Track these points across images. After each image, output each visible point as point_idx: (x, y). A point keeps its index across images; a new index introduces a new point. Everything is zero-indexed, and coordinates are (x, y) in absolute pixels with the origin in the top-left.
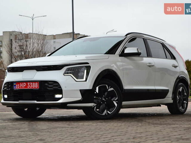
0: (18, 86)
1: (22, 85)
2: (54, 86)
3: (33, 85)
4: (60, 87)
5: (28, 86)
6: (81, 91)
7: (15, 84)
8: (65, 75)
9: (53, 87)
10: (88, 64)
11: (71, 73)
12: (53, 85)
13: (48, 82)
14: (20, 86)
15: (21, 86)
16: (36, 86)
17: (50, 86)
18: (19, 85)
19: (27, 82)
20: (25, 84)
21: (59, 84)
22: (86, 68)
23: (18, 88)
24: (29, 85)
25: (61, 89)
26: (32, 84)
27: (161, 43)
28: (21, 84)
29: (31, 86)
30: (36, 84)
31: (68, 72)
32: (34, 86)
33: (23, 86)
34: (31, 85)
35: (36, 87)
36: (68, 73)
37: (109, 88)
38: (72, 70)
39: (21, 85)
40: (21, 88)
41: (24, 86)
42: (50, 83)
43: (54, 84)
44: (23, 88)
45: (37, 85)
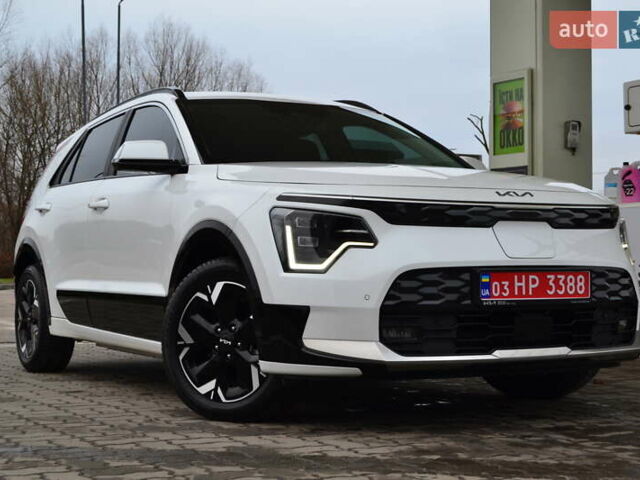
0: (502, 286)
1: (523, 284)
3: (570, 284)
9: (620, 290)
12: (619, 284)
14: (511, 286)
15: (520, 288)
16: (581, 288)
17: (612, 288)
18: (507, 283)
19: (542, 271)
20: (534, 281)
23: (501, 296)
24: (551, 283)
26: (565, 282)
28: (520, 281)
29: (560, 288)
30: (581, 280)
32: (571, 288)
33: (527, 287)
34: (561, 283)
35: (581, 292)
39: (517, 284)
40: (520, 295)
41: (531, 286)
42: (611, 275)
44: (527, 295)
45: (582, 284)
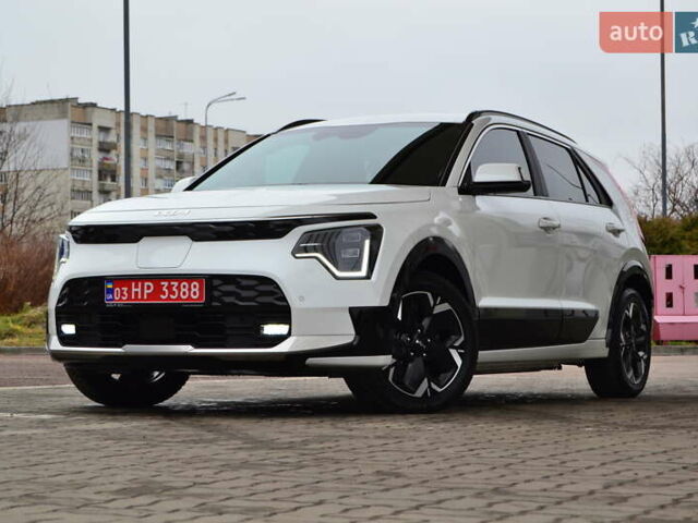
0: (122, 291)
1: (139, 290)
2: (263, 294)
3: (183, 290)
4: (284, 299)
5: (164, 294)
6: (352, 310)
7: (110, 286)
8: (297, 255)
9: (257, 297)
10: (375, 217)
11: (315, 249)
12: (257, 291)
13: (239, 280)
14: (129, 292)
15: (136, 293)
16: (195, 293)
17: (244, 294)
18: (125, 289)
19: (157, 279)
20: (149, 288)
21: (278, 287)
22: (368, 233)
23: (120, 299)
24: (164, 289)
25: (285, 304)
26: (178, 288)
27: (567, 149)
28: (136, 287)
29: (174, 293)
30: (195, 286)
31: (305, 247)
32: (184, 293)
33: (142, 293)
34: (174, 289)
35: (195, 297)
36: (306, 250)
37: (435, 304)
38: (320, 239)
39: (134, 290)
40: (136, 299)
41: (146, 291)
42: (244, 283)
43: (262, 288)
44: (142, 299)
45: (197, 290)
